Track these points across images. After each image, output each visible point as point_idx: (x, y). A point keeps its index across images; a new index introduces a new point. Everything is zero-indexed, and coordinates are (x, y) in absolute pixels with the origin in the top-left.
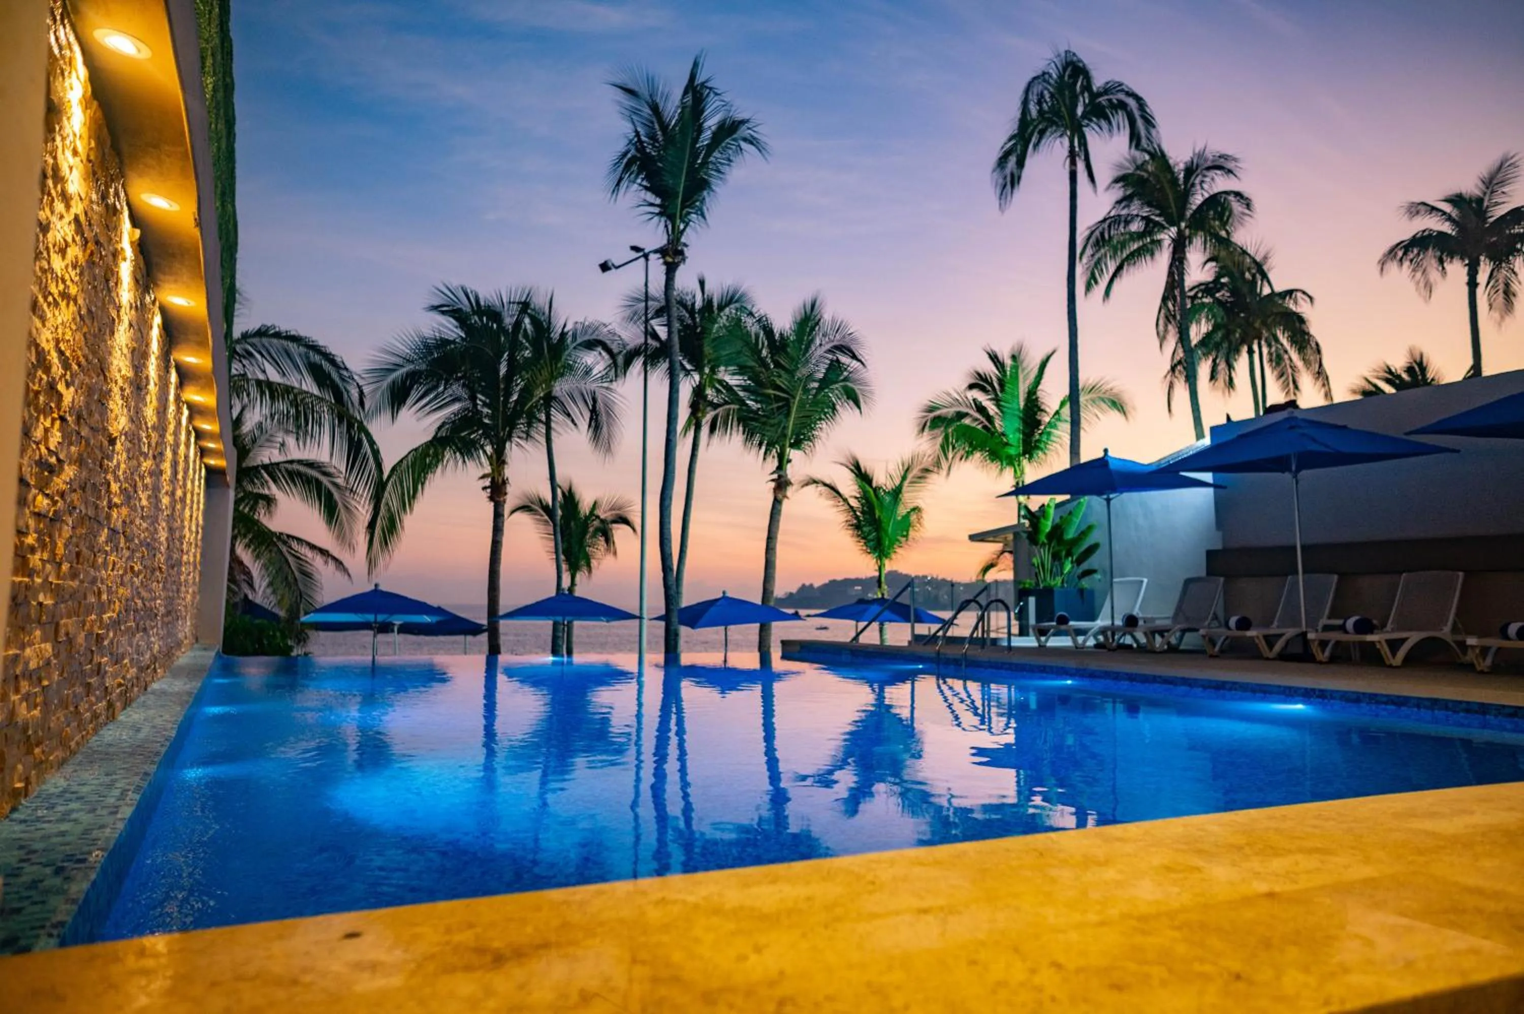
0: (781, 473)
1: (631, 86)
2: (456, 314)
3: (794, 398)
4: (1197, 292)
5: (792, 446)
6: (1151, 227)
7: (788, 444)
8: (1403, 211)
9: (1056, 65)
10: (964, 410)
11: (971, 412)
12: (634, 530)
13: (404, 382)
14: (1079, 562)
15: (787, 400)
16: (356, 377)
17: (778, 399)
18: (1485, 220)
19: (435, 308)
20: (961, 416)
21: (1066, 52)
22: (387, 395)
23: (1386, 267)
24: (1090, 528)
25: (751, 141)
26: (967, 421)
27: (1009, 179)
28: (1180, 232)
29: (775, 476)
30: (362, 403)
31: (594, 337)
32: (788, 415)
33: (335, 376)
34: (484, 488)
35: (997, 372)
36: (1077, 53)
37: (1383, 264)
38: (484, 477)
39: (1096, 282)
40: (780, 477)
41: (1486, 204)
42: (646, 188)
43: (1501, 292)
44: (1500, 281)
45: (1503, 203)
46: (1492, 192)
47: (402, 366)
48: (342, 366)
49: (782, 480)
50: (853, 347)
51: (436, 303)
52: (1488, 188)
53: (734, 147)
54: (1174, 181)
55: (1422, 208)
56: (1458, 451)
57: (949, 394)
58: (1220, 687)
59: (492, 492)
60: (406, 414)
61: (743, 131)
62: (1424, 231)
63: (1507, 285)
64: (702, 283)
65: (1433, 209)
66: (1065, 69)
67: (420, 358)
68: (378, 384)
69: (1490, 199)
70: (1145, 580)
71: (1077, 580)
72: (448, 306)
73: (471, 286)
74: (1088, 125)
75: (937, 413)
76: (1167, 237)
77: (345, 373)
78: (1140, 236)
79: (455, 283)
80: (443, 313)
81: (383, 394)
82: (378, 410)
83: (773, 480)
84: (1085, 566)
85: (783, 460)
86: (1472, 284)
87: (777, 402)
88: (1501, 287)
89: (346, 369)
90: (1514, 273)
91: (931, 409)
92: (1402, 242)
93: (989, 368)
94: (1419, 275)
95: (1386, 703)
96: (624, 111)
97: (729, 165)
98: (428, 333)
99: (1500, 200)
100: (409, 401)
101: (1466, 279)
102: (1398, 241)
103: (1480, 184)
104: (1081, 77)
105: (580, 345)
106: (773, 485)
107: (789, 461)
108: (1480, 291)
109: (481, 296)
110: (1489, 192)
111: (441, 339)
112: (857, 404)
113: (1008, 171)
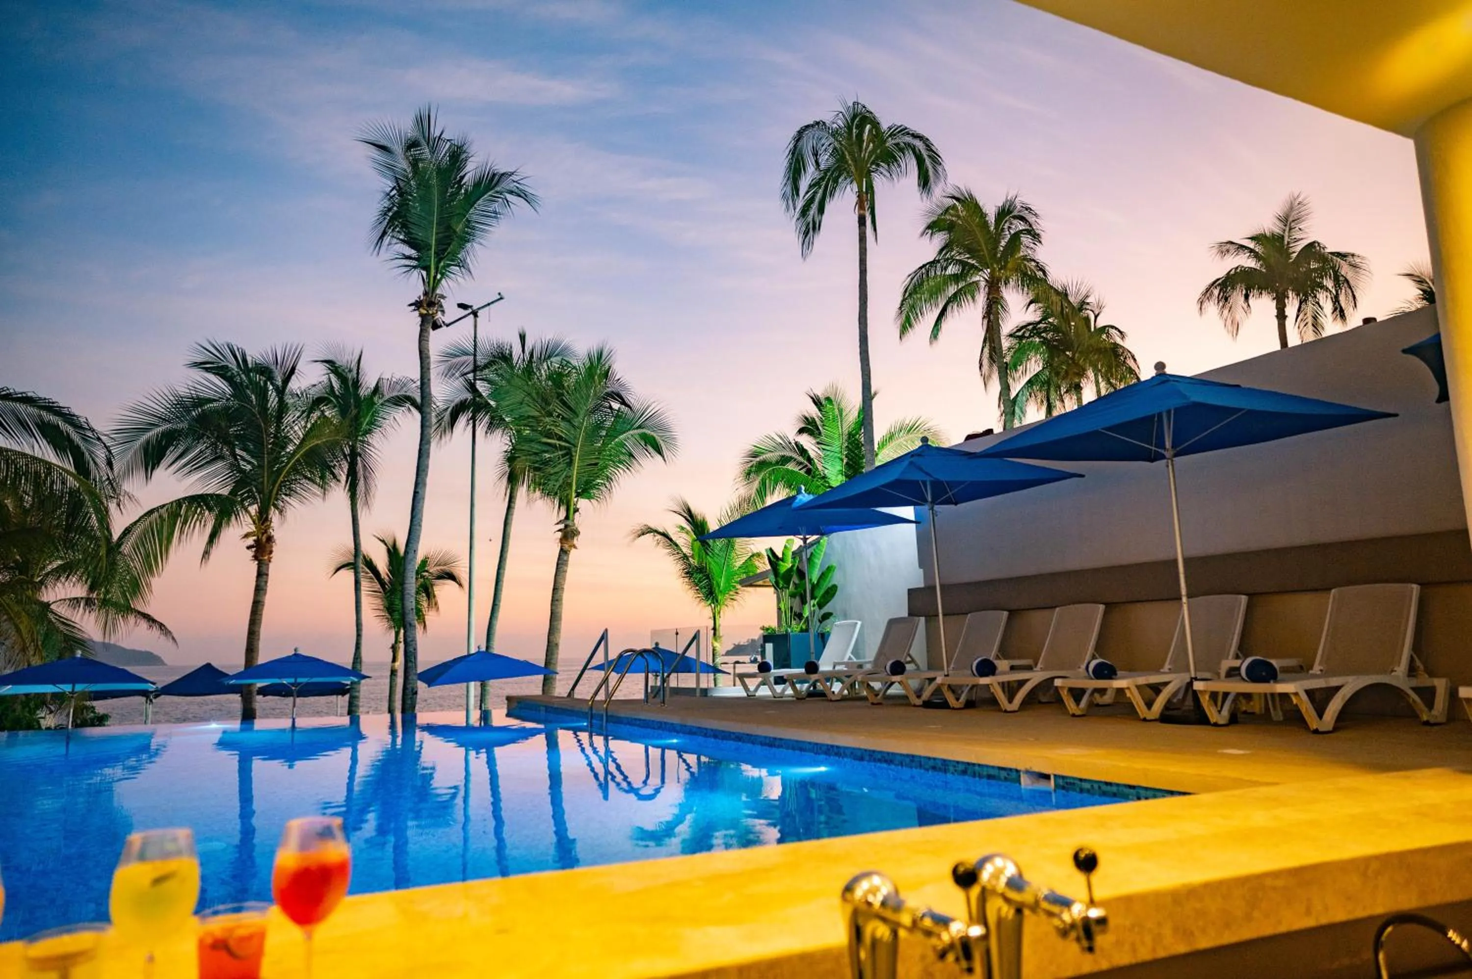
0: (568, 522)
1: (383, 142)
2: (221, 371)
3: (575, 446)
4: (1024, 333)
5: (578, 495)
6: (967, 269)
7: (574, 495)
8: (1215, 251)
9: (844, 116)
10: (788, 453)
11: (794, 455)
12: (460, 585)
13: (159, 442)
14: (821, 606)
15: (569, 449)
16: (103, 438)
17: (561, 448)
18: (1288, 255)
19: (197, 365)
20: (785, 460)
21: (854, 103)
22: (140, 456)
23: (1205, 305)
24: (829, 569)
25: (521, 194)
26: (791, 466)
27: (811, 225)
28: (992, 275)
29: (562, 526)
30: (110, 464)
31: (402, 393)
32: (570, 463)
33: (76, 437)
34: (249, 548)
35: (819, 414)
36: (867, 105)
37: (1201, 303)
38: (247, 536)
39: (910, 326)
40: (566, 526)
41: (1286, 239)
42: (403, 241)
43: (1310, 324)
44: (1308, 315)
45: (1302, 239)
46: (1290, 229)
47: (157, 426)
48: (86, 426)
49: (569, 529)
50: (623, 394)
51: (199, 360)
52: (1285, 226)
53: (500, 200)
54: (985, 224)
55: (1232, 248)
56: (1082, 476)
57: (772, 439)
58: (772, 743)
59: (255, 551)
60: (161, 473)
61: (505, 185)
62: (1237, 268)
63: (1315, 318)
64: (523, 338)
65: (1242, 247)
66: (853, 120)
67: (177, 417)
68: (127, 445)
69: (1289, 236)
70: (859, 623)
71: (818, 624)
72: (212, 363)
73: (238, 343)
74: (876, 171)
75: (761, 458)
76: (981, 278)
77: (90, 434)
78: (956, 278)
79: (221, 340)
80: (207, 370)
81: (135, 453)
82: (129, 471)
83: (560, 530)
84: (826, 609)
85: (570, 511)
86: (1281, 317)
87: (561, 450)
88: (1310, 320)
89: (92, 430)
90: (1320, 306)
91: (755, 455)
92: (1218, 280)
93: (813, 411)
94: (1226, 312)
95: (880, 761)
96: (376, 166)
97: (496, 217)
98: (183, 391)
99: (1298, 237)
100: (165, 463)
101: (1275, 312)
102: (1214, 279)
103: (1278, 223)
104: (868, 127)
105: (388, 401)
106: (560, 534)
107: (576, 510)
108: (1290, 323)
109: (248, 353)
110: (1287, 229)
111: (198, 398)
112: (659, 451)
113: (810, 219)
